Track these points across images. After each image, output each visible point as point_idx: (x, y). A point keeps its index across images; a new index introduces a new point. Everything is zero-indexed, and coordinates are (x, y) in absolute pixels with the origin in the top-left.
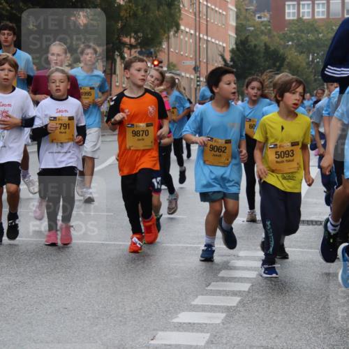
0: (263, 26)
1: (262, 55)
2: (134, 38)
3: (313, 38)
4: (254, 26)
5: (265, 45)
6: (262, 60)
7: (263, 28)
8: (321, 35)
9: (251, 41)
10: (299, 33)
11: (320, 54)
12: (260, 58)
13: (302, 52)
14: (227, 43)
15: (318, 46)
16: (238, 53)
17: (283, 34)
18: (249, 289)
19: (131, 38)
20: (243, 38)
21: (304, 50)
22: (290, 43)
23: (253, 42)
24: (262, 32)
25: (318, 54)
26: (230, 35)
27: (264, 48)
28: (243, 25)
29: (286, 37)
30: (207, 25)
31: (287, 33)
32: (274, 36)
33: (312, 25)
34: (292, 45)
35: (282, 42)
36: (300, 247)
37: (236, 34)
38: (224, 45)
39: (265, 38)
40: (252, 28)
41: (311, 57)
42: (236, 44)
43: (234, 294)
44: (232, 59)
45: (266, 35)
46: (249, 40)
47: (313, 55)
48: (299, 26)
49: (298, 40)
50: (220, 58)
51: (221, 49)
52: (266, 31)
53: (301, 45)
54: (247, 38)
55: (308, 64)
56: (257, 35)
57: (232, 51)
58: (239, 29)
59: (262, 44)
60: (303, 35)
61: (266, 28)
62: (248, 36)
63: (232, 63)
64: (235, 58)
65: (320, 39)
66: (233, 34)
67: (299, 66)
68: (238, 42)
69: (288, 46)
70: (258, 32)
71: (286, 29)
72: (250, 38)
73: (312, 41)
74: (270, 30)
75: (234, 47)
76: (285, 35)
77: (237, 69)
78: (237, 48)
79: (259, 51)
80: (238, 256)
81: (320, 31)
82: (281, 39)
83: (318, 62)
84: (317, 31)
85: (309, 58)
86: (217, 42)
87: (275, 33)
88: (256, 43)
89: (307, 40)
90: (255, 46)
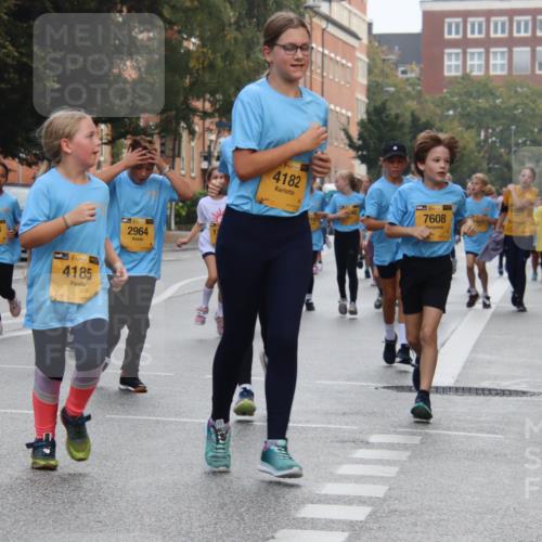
0: (410, 84)
1: (406, 130)
2: (209, 101)
3: (487, 106)
4: (395, 86)
5: (413, 115)
6: (408, 137)
7: (409, 89)
8: (498, 101)
9: (391, 109)
10: (465, 98)
11: (498, 130)
12: (404, 134)
13: (469, 127)
14: (352, 111)
15: (494, 118)
16: (369, 126)
17: (441, 98)
18: (385, 495)
19: (204, 101)
20: (379, 103)
21: (473, 123)
22: (451, 112)
23: (393, 110)
24: (408, 95)
25: (494, 130)
26: (357, 99)
27: (410, 119)
28: (378, 84)
29: (444, 104)
30: (323, 83)
31: (446, 97)
32: (426, 101)
33: (485, 85)
34: (454, 116)
35: (439, 111)
36: (464, 430)
37: (368, 97)
38: (349, 114)
39: (412, 104)
40: (392, 89)
41: (483, 134)
42: (368, 112)
43: (361, 501)
44: (361, 137)
45: (413, 99)
46: (388, 108)
47: (486, 131)
48: (465, 87)
49: (464, 108)
50: (342, 133)
51: (344, 120)
52: (413, 93)
53: (468, 115)
54: (384, 104)
55: (478, 144)
56: (400, 99)
57: (362, 124)
58: (373, 90)
59: (408, 114)
60: (471, 100)
61: (414, 89)
62: (386, 100)
63: (360, 142)
64: (366, 134)
65: (496, 106)
66: (362, 97)
67: (464, 148)
68: (371, 109)
69: (448, 116)
70: (402, 95)
71: (445, 91)
72: (389, 104)
73: (485, 110)
74: (420, 92)
75: (365, 117)
76: (442, 100)
77: (368, 151)
78: (369, 119)
79: (402, 125)
80: (368, 443)
81: (498, 94)
82: (437, 106)
83: (494, 142)
84: (492, 94)
85: (480, 135)
86: (338, 109)
87: (427, 97)
88: (398, 111)
89: (478, 108)
90: (397, 117)
